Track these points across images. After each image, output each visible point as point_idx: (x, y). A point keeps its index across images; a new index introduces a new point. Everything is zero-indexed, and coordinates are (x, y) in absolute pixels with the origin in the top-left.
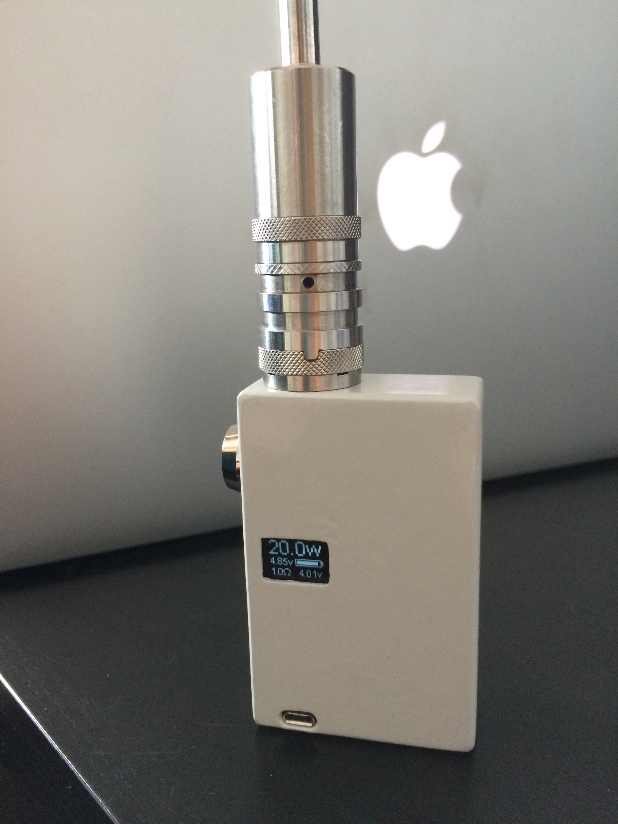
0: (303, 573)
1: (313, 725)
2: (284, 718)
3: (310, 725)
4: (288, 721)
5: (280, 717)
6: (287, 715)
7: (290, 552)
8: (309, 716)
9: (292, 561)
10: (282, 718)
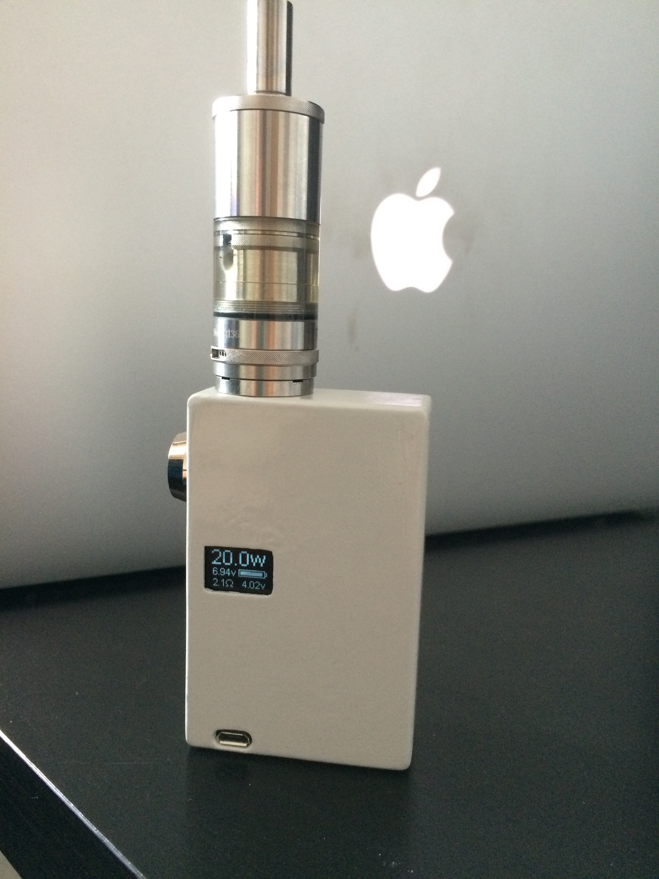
0: (245, 584)
1: (248, 745)
2: (218, 737)
3: (245, 745)
4: (221, 742)
5: (214, 737)
6: (222, 735)
7: (234, 562)
8: (244, 735)
9: (235, 572)
10: (216, 738)
